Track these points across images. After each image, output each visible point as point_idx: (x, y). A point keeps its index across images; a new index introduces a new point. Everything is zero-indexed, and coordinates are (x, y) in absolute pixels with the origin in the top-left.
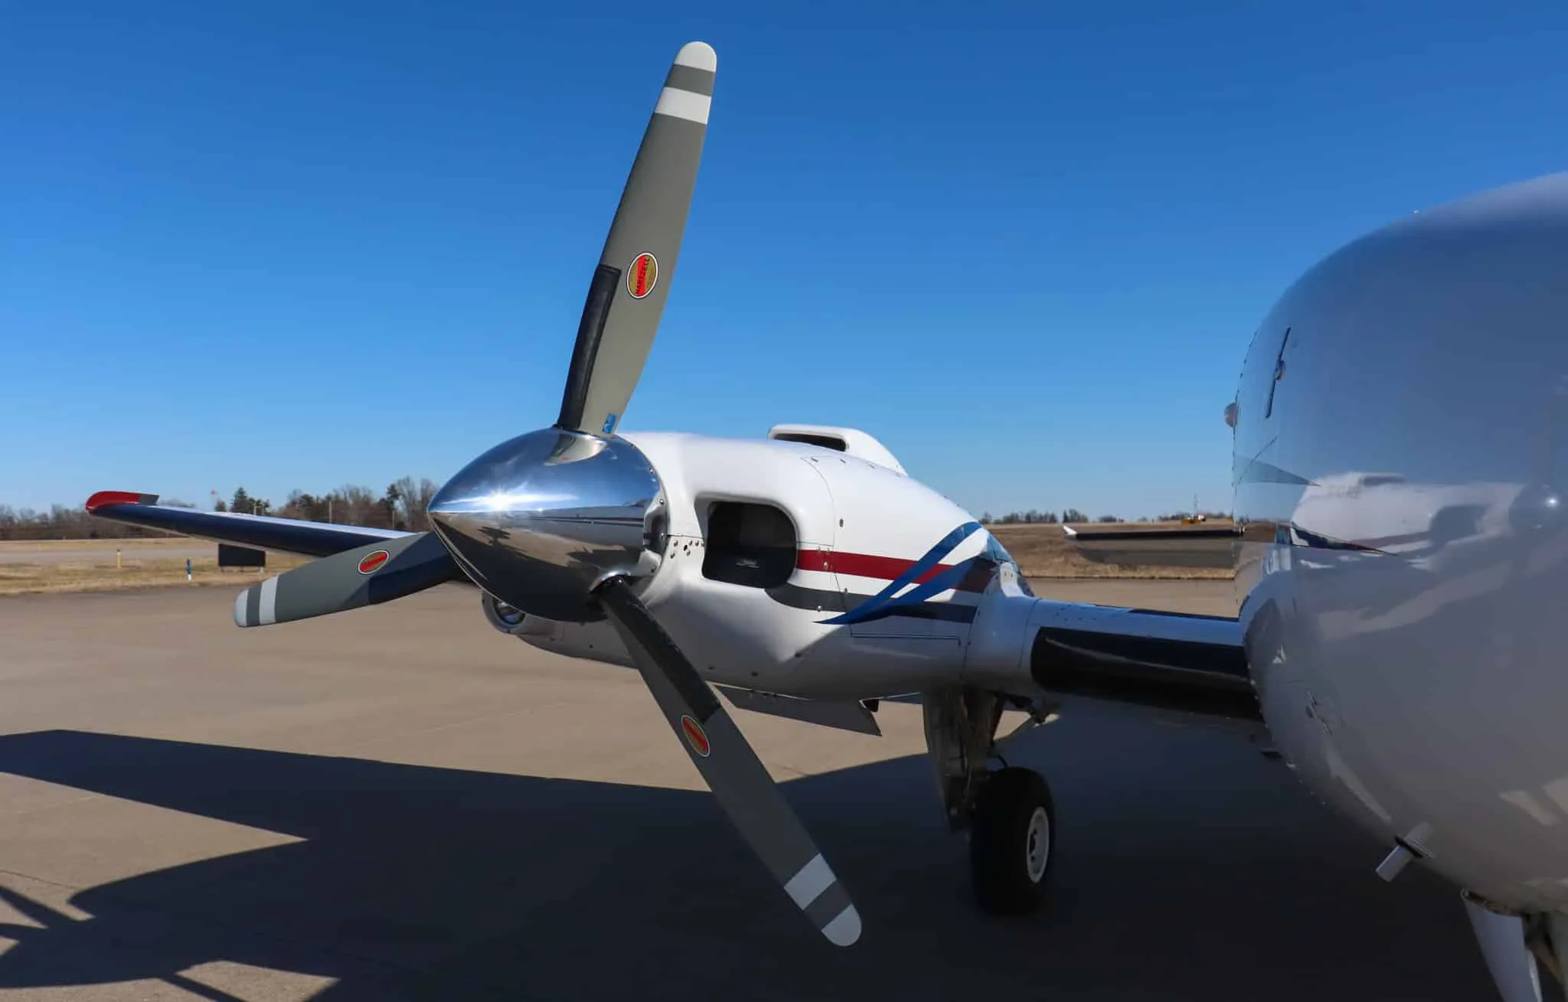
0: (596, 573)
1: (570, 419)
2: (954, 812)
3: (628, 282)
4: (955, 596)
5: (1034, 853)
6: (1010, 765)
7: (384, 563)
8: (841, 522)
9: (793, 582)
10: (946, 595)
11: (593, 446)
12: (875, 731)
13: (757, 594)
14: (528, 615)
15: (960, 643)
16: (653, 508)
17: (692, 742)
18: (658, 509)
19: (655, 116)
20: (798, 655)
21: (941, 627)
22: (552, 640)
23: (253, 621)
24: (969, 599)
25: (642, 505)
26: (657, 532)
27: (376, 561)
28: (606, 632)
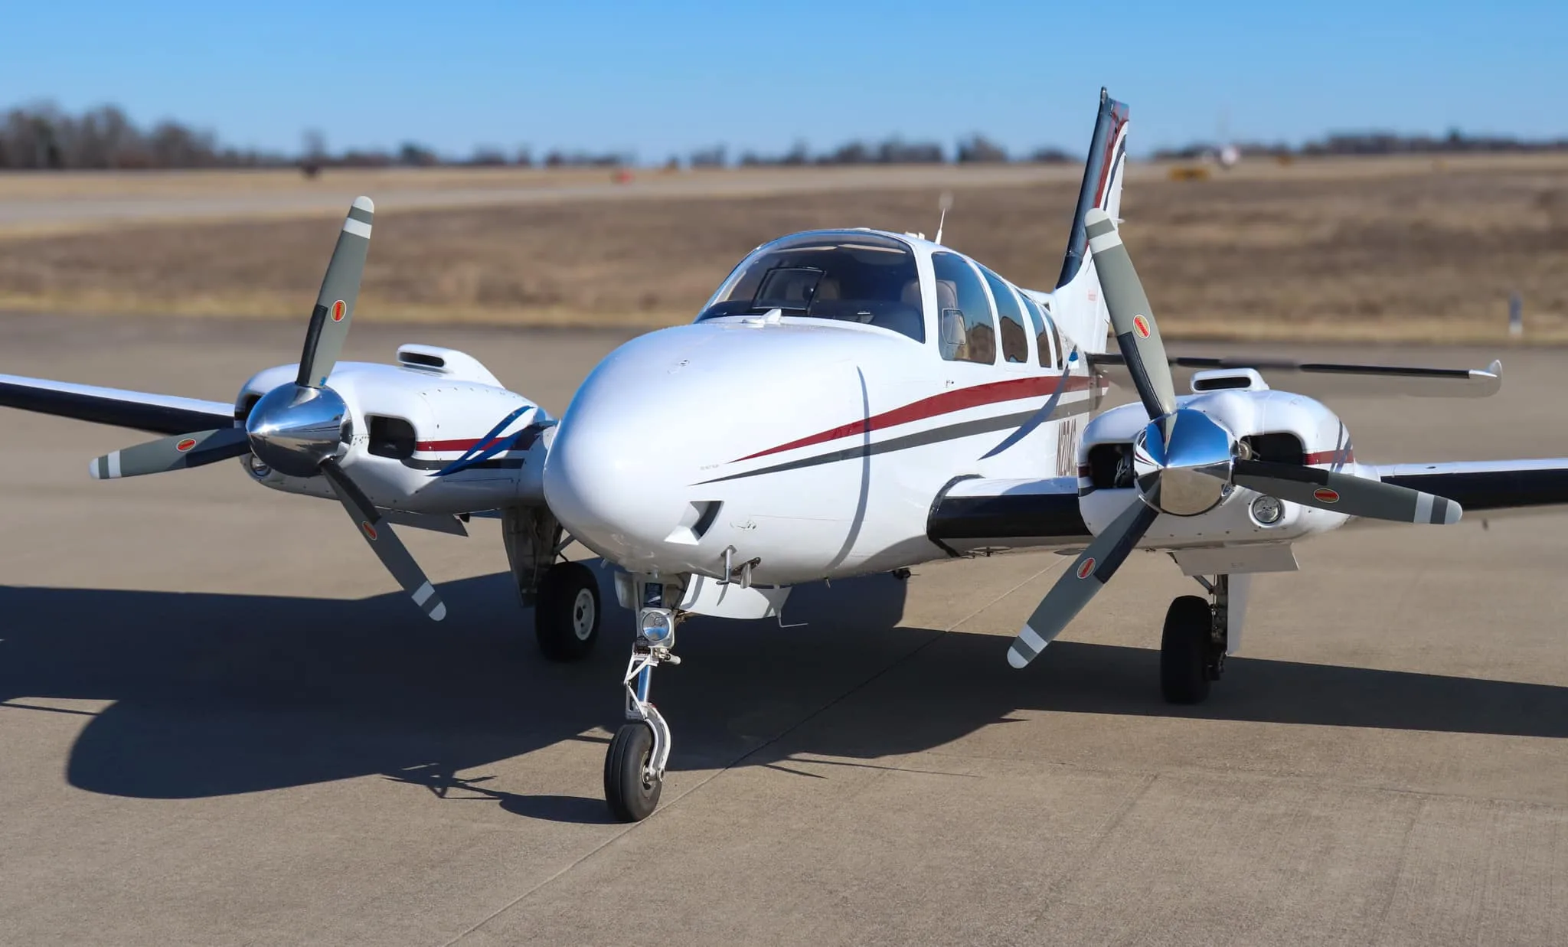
0: (320, 456)
1: (303, 380)
2: (524, 591)
3: (331, 314)
4: (508, 455)
5: (583, 620)
6: (570, 560)
7: (194, 446)
8: (438, 426)
9: (414, 457)
10: (502, 454)
11: (312, 394)
12: (464, 533)
13: (397, 462)
14: (273, 471)
15: (512, 481)
16: (344, 420)
17: (368, 534)
18: (347, 420)
19: (343, 231)
20: (417, 492)
21: (503, 472)
22: (282, 484)
23: (104, 474)
24: (518, 454)
25: (337, 419)
26: (347, 432)
27: (186, 445)
28: (322, 482)
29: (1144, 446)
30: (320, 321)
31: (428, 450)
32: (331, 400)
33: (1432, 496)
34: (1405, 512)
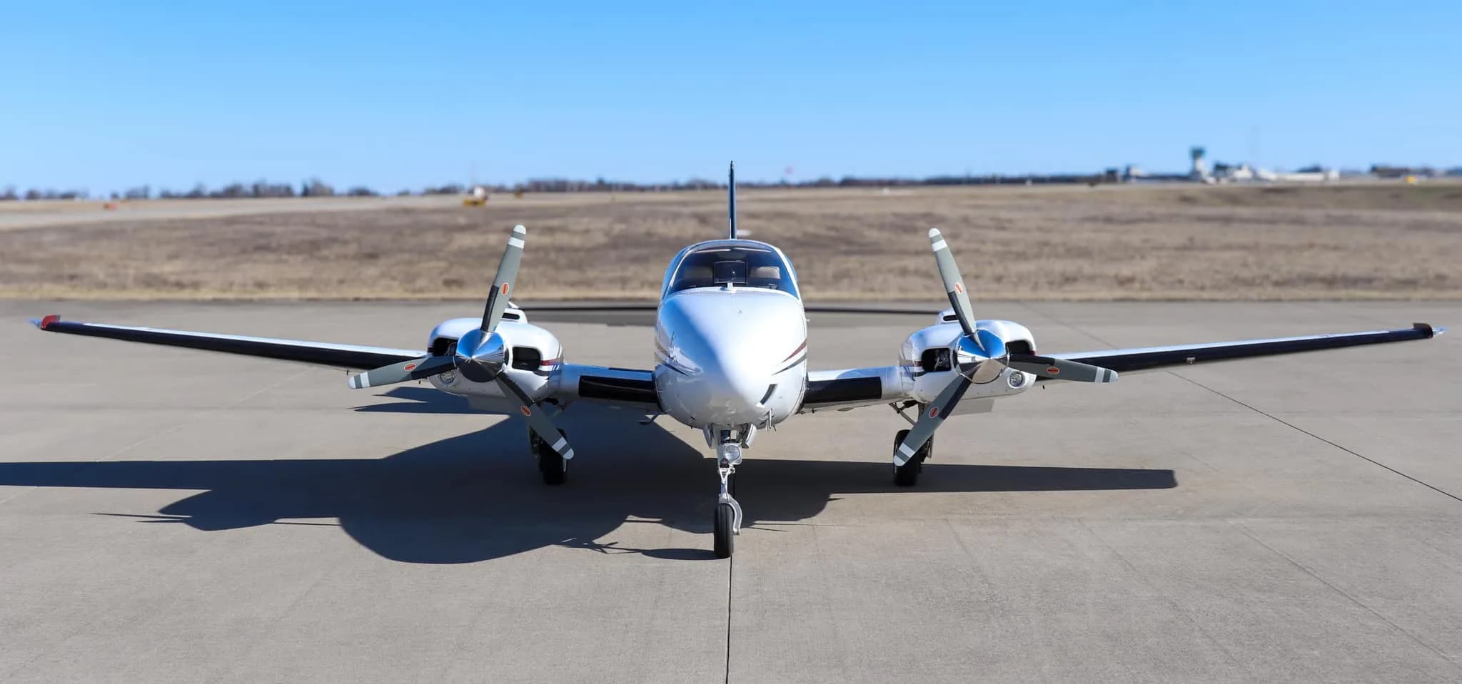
1: (485, 327)
3: (501, 291)
7: (414, 368)
8: (551, 354)
9: (539, 369)
11: (487, 337)
13: (530, 373)
16: (505, 350)
19: (509, 245)
20: (538, 390)
25: (500, 351)
26: (504, 358)
27: (410, 367)
29: (962, 349)
30: (495, 294)
31: (545, 365)
32: (496, 339)
33: (1104, 369)
34: (1090, 377)
